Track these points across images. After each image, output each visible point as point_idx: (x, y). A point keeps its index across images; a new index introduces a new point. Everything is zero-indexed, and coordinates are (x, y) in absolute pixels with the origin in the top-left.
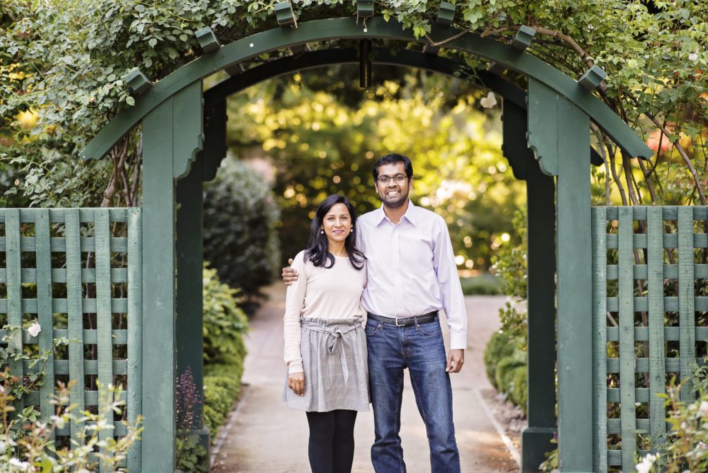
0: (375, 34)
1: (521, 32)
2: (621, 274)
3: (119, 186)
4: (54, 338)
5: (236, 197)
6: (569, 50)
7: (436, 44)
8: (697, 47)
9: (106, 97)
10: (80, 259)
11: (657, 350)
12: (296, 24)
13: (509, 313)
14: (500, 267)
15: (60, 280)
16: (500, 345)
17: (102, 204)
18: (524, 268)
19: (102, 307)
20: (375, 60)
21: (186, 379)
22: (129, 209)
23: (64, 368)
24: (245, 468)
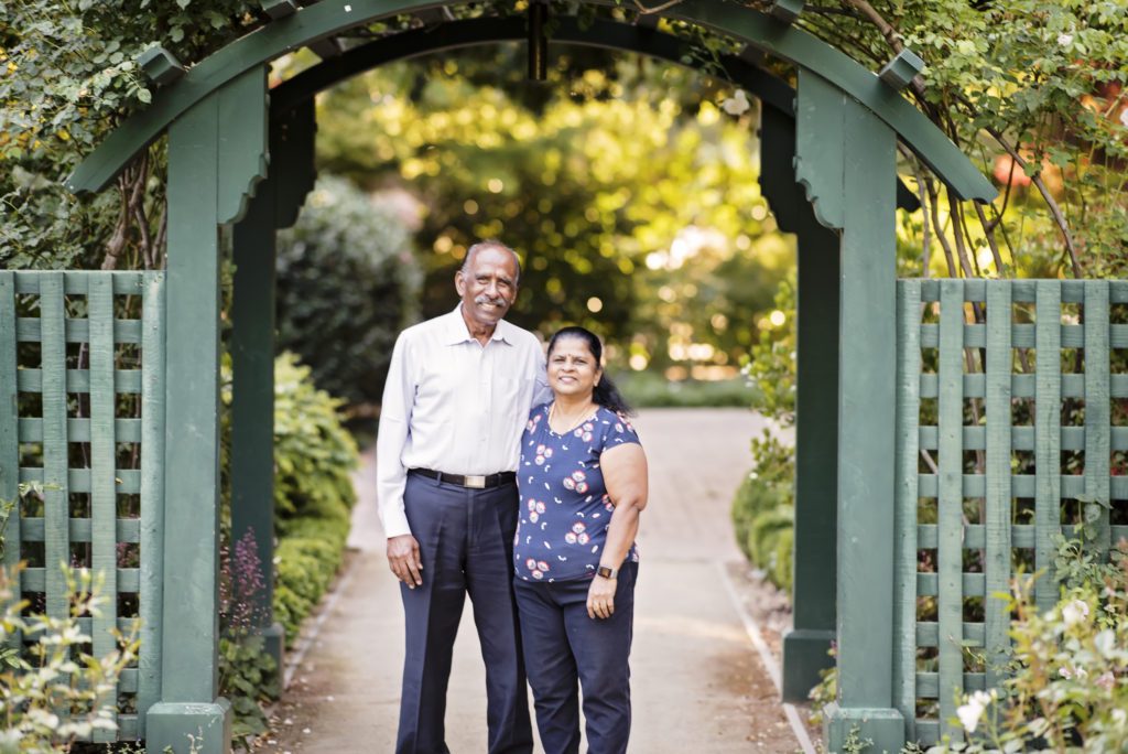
2: (944, 388)
3: (132, 234)
4: (20, 482)
5: (351, 251)
6: (866, 24)
7: (648, 11)
8: (1072, 22)
9: (106, 90)
10: (64, 354)
11: (998, 512)
13: (767, 445)
14: (754, 372)
15: (31, 387)
16: (756, 492)
17: (104, 265)
18: (791, 374)
19: (100, 433)
20: (555, 37)
21: (246, 548)
22: (146, 274)
23: (37, 531)
24: (341, 689)
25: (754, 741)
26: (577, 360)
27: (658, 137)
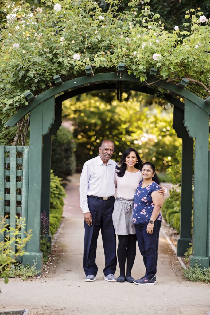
0: (124, 79)
1: (183, 81)
3: (20, 137)
6: (202, 88)
7: (149, 84)
9: (17, 101)
10: (4, 166)
12: (93, 75)
13: (173, 192)
16: (168, 204)
17: (13, 144)
18: (180, 174)
19: (12, 186)
21: (43, 215)
22: (24, 147)
24: (65, 251)
25: (170, 265)
26: (148, 171)
27: (138, 109)
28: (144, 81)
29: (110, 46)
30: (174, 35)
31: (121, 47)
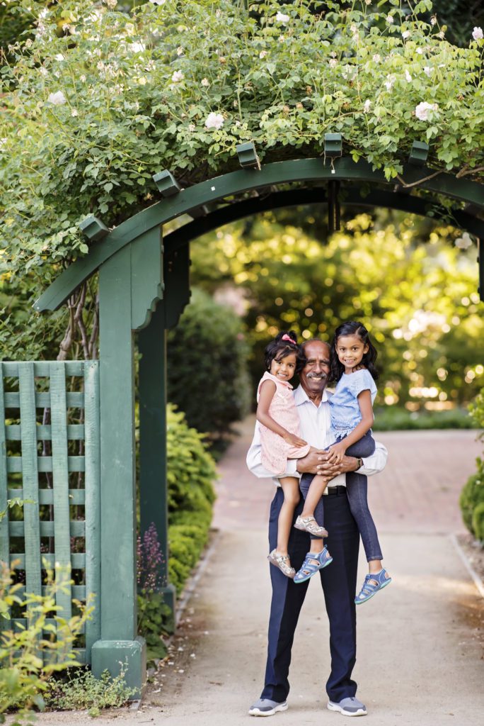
0: (343, 175)
3: (76, 336)
4: (8, 499)
5: (206, 334)
7: (408, 186)
9: (59, 245)
10: (35, 416)
12: (259, 165)
15: (14, 437)
17: (58, 357)
19: (59, 466)
20: (344, 201)
21: (150, 537)
22: (86, 362)
23: (19, 530)
24: (212, 626)
27: (399, 253)
28: (396, 178)
29: (303, 88)
30: (471, 51)
31: (332, 90)
